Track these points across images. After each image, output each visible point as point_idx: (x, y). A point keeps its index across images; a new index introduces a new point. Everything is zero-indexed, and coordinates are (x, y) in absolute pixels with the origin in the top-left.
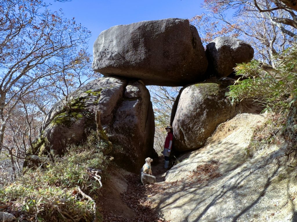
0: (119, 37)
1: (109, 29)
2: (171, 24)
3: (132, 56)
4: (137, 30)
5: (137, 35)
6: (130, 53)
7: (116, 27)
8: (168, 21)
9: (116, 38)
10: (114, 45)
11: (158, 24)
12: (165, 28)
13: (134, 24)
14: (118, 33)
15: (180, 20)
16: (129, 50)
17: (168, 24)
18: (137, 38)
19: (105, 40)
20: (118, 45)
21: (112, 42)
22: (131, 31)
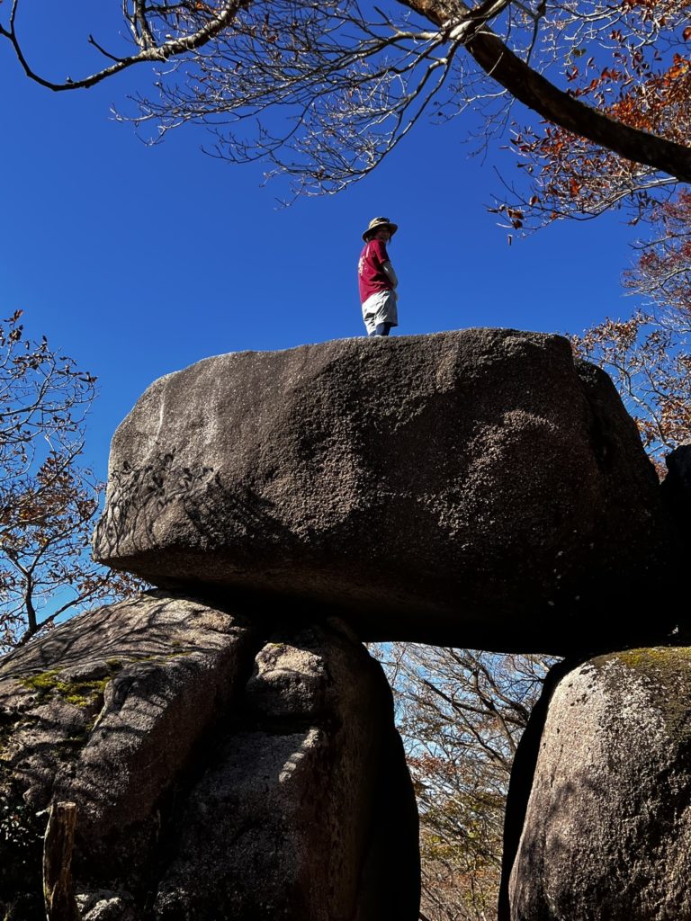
0: (236, 406)
1: (192, 369)
2: (484, 354)
3: (294, 498)
4: (318, 376)
5: (318, 401)
6: (281, 484)
7: (224, 358)
8: (467, 339)
9: (221, 409)
10: (207, 442)
11: (420, 354)
12: (456, 373)
13: (307, 349)
14: (231, 389)
15: (525, 340)
16: (277, 468)
17: (470, 354)
18: (318, 413)
19: (170, 416)
20: (227, 440)
21: (202, 425)
22: (290, 381)
